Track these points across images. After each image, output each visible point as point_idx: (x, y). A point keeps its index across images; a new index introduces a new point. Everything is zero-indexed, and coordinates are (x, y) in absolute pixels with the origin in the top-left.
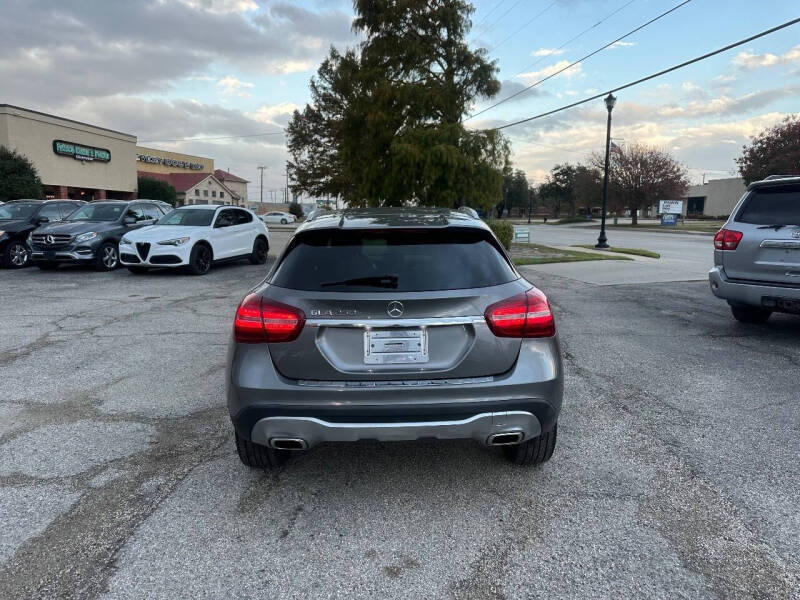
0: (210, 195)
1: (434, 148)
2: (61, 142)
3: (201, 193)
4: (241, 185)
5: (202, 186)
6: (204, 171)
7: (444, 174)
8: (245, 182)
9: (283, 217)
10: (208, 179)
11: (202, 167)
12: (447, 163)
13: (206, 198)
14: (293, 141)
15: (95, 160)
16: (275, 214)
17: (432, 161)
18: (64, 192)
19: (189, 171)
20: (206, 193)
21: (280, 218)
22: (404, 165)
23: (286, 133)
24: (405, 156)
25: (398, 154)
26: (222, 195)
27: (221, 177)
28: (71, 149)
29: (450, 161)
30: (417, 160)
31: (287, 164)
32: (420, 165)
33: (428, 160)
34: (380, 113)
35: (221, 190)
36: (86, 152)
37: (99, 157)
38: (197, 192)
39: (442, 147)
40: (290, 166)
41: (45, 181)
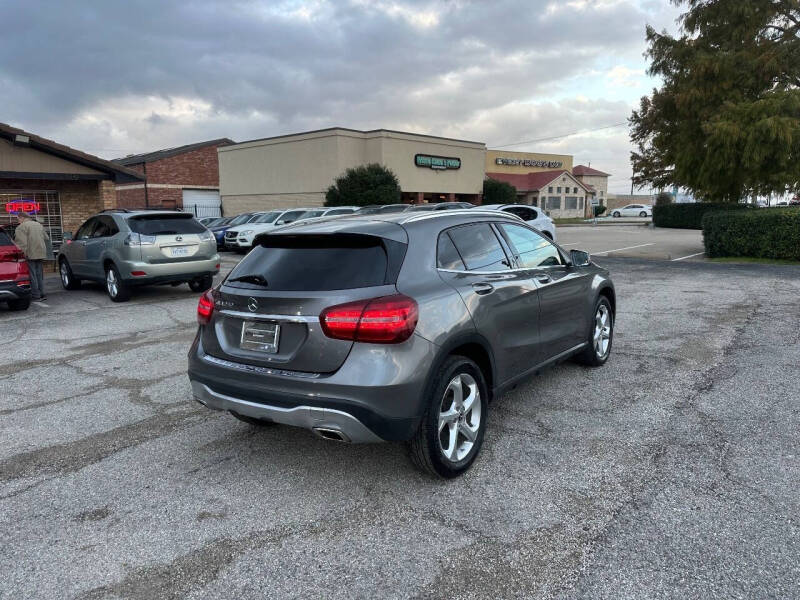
0: (563, 190)
1: (758, 124)
2: (421, 155)
3: (555, 190)
4: (602, 179)
5: (556, 183)
6: (562, 168)
7: (775, 153)
8: (606, 176)
9: (642, 210)
10: (562, 176)
11: (560, 165)
12: (777, 139)
13: (559, 195)
14: (638, 129)
15: (448, 168)
16: (634, 207)
17: (756, 140)
18: (421, 197)
19: (547, 170)
20: (559, 190)
21: (639, 210)
22: (718, 147)
23: (629, 122)
24: (719, 136)
25: (709, 135)
26: (576, 190)
27: (580, 173)
28: (427, 161)
29: (781, 137)
30: (736, 138)
31: (631, 155)
32: (739, 145)
33: (750, 137)
34: (692, 91)
35: (575, 185)
36: (440, 161)
37: (451, 165)
38: (550, 190)
39: (770, 121)
40: (634, 157)
41: (404, 189)
